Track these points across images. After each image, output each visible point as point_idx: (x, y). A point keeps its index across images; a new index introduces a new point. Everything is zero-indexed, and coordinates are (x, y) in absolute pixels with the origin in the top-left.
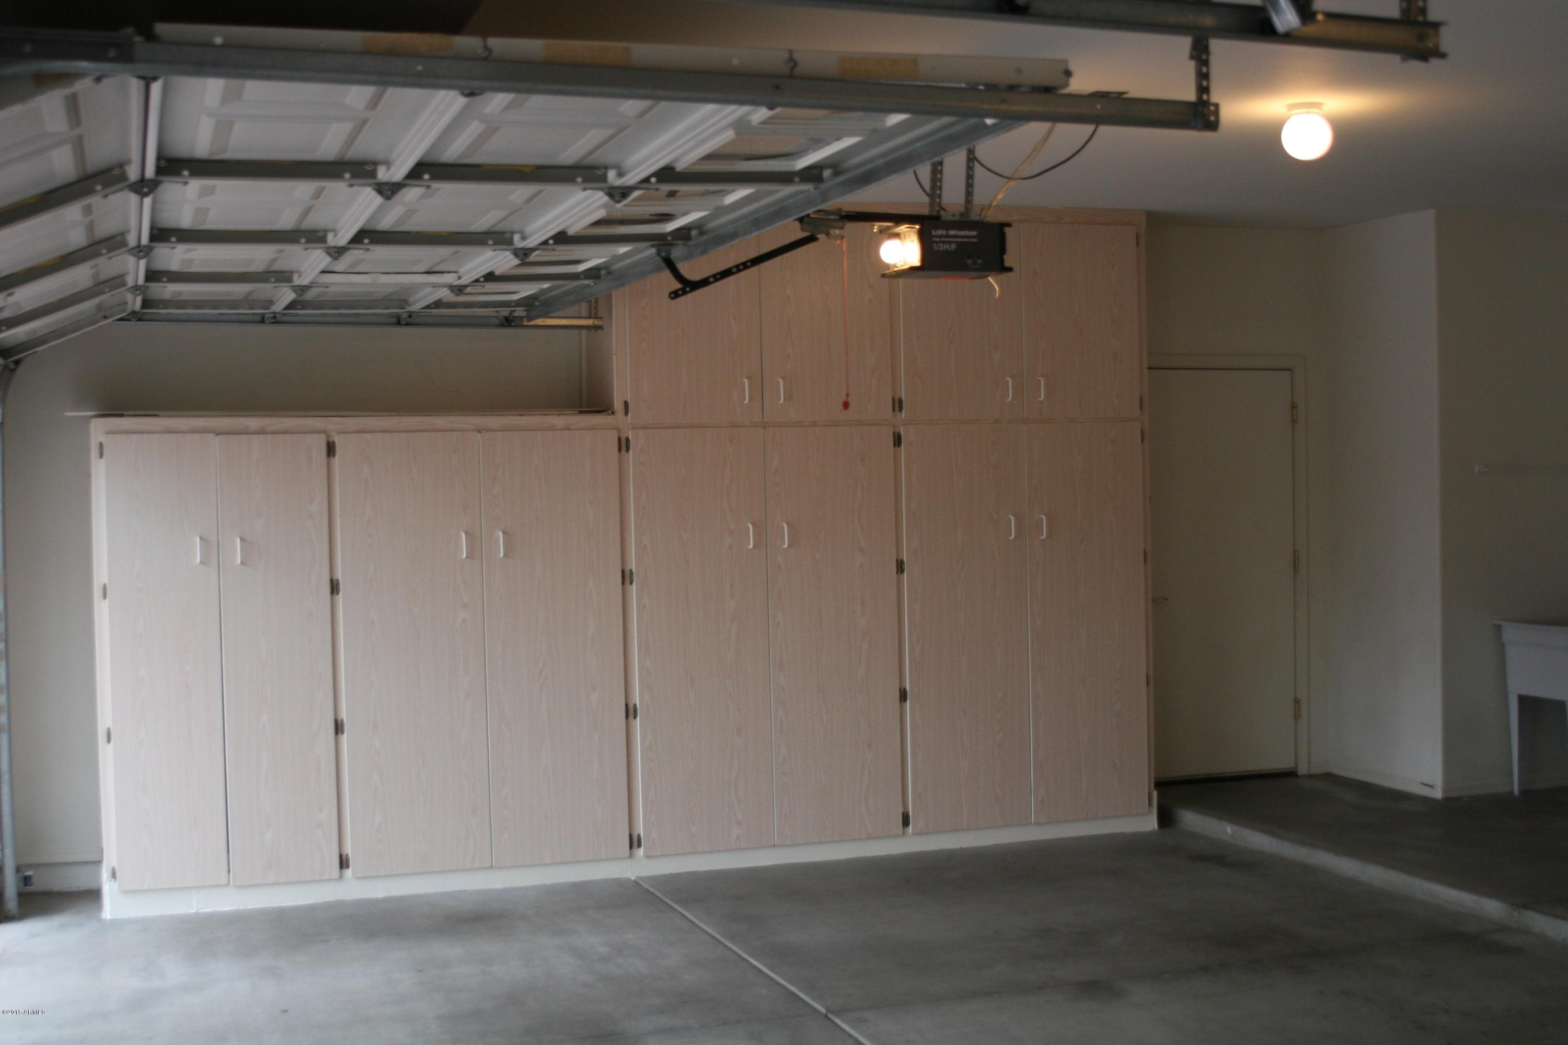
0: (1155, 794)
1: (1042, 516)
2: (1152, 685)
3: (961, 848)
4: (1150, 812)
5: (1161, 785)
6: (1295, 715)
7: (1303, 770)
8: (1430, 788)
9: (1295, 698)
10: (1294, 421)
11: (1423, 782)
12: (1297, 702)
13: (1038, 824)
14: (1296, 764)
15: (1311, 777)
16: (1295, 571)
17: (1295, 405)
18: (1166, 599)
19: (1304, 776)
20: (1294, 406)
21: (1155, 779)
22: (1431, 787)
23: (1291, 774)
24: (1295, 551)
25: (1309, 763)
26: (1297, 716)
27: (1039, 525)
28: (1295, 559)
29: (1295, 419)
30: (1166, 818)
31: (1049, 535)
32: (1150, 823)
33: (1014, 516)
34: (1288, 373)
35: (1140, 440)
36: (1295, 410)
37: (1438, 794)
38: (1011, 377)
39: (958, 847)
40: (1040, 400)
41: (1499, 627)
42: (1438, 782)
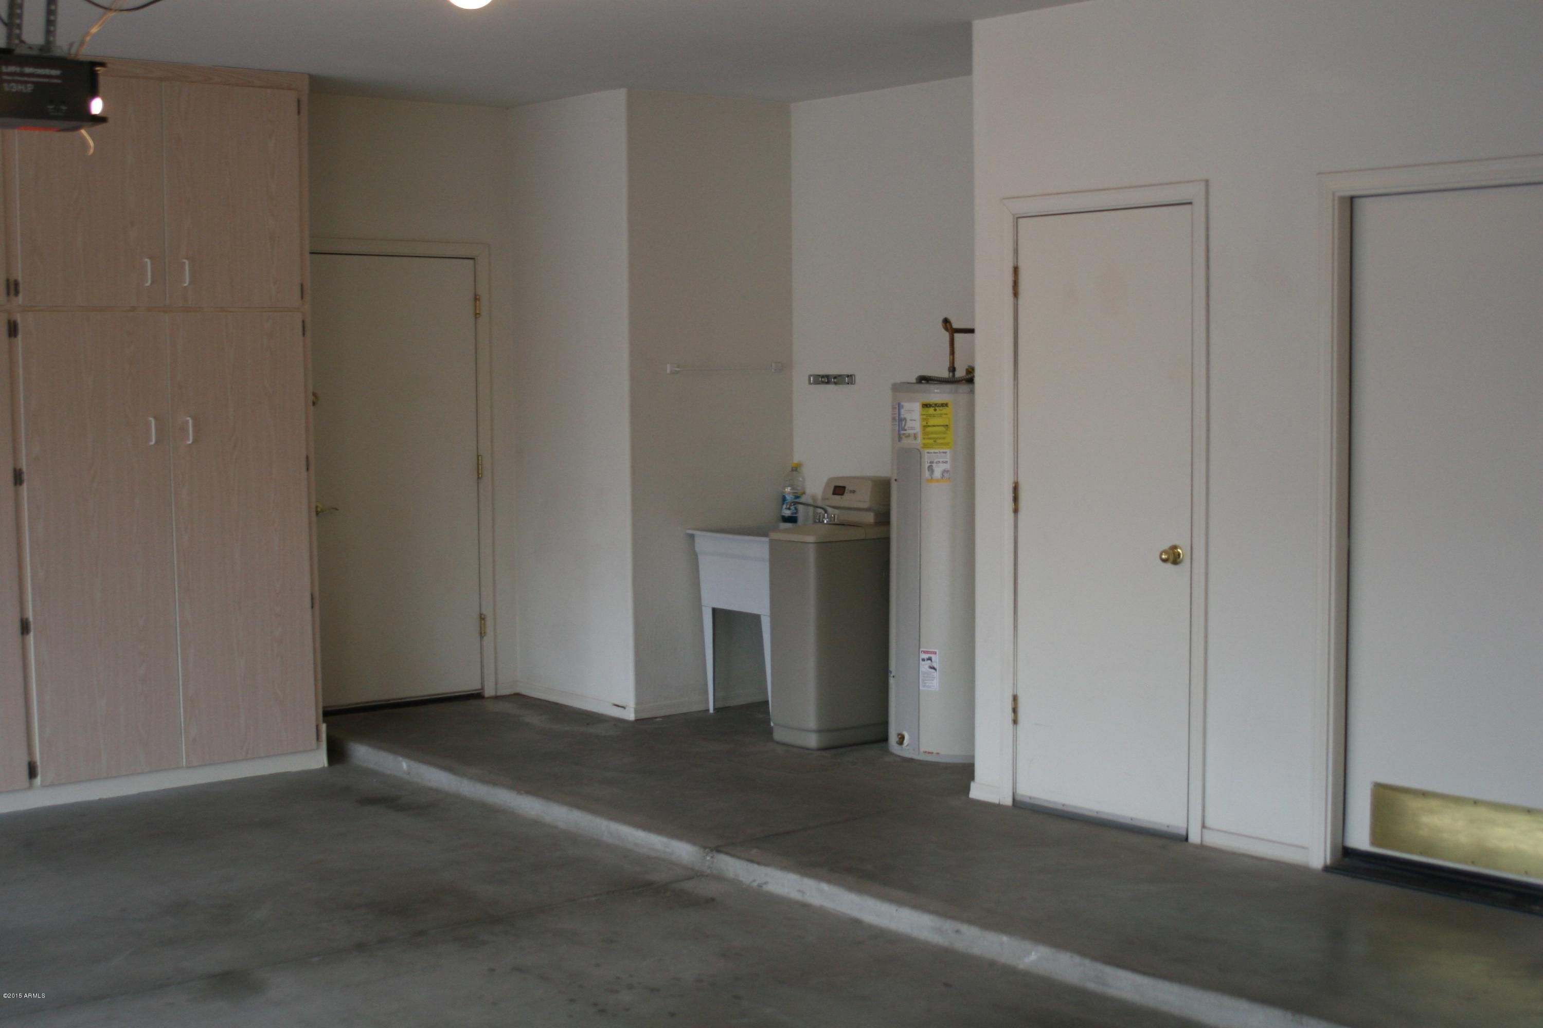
0: (324, 727)
1: (189, 418)
2: (317, 607)
3: (100, 799)
4: (318, 747)
5: (329, 714)
6: (481, 633)
7: (489, 692)
8: (622, 709)
9: (481, 615)
10: (477, 315)
11: (617, 703)
12: (482, 618)
13: (189, 767)
14: (483, 688)
15: (497, 698)
16: (478, 478)
17: (478, 297)
18: (337, 509)
19: (491, 698)
20: (476, 298)
21: (324, 707)
22: (624, 707)
23: (477, 696)
24: (478, 456)
25: (496, 684)
26: (482, 634)
27: (183, 429)
28: (478, 465)
29: (478, 312)
30: (336, 753)
31: (196, 440)
32: (319, 760)
33: (155, 418)
34: (471, 262)
35: (301, 333)
36: (478, 302)
37: (630, 715)
38: (151, 258)
39: (97, 798)
40: (185, 285)
41: (692, 537)
42: (631, 703)
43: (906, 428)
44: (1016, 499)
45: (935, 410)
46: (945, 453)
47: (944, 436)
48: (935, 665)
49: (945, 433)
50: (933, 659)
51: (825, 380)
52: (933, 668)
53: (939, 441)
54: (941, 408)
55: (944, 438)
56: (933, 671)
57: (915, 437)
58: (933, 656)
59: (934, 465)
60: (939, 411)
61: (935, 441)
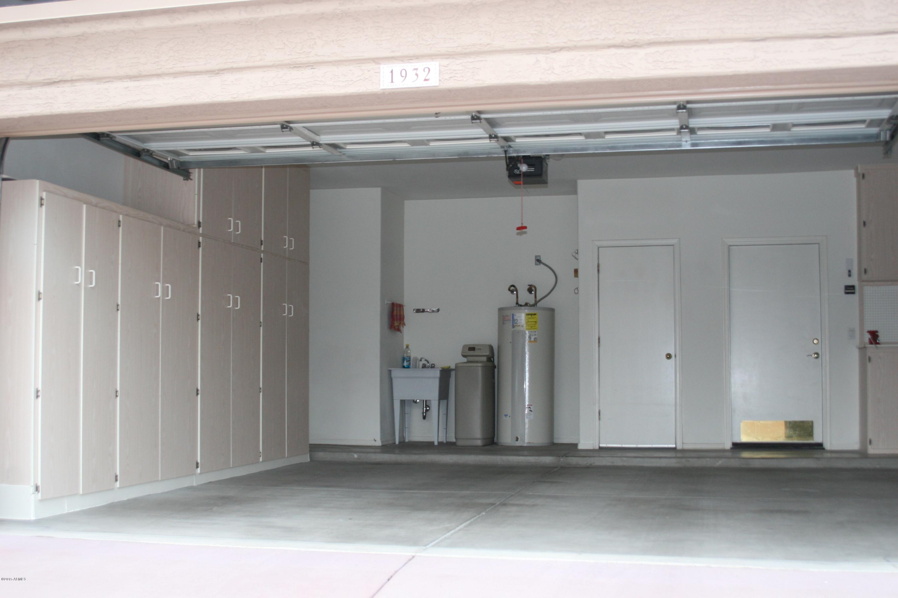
1: (291, 305)
41: (390, 371)
42: (378, 437)
43: (518, 323)
44: (599, 342)
45: (531, 316)
46: (535, 332)
47: (535, 325)
48: (531, 410)
49: (535, 324)
50: (531, 408)
51: (418, 311)
52: (531, 411)
53: (533, 327)
54: (534, 315)
55: (535, 326)
56: (531, 412)
57: (523, 326)
58: (531, 407)
59: (531, 336)
60: (533, 316)
61: (532, 327)
